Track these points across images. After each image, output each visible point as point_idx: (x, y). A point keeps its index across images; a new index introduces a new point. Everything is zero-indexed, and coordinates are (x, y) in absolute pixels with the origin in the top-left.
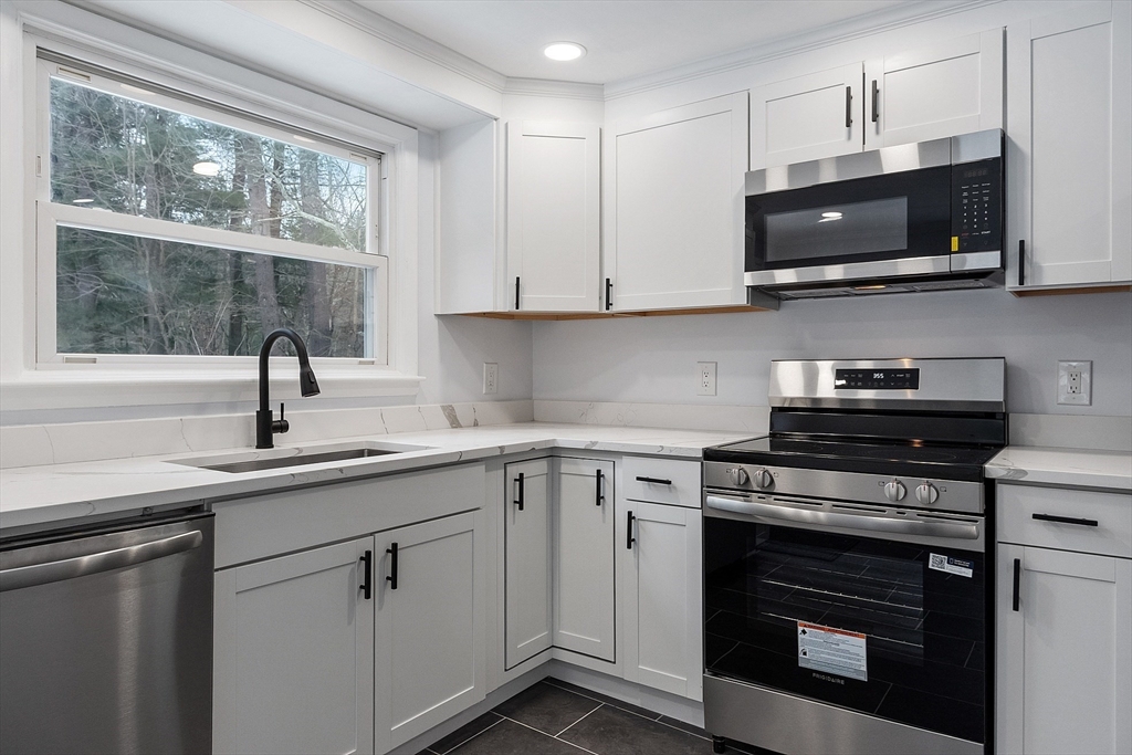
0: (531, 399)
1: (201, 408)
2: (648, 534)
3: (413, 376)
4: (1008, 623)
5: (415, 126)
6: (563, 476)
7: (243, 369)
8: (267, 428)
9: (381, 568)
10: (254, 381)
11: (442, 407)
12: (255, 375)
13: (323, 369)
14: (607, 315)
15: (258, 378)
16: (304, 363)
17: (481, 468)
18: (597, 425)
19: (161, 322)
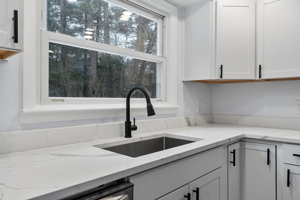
0: (212, 114)
2: (296, 180)
3: (176, 106)
5: (177, 5)
6: (246, 150)
7: (119, 103)
8: (129, 129)
10: (123, 109)
11: (185, 118)
12: (124, 106)
14: (259, 80)
15: (126, 107)
16: (148, 101)
18: (244, 125)
19: (66, 86)
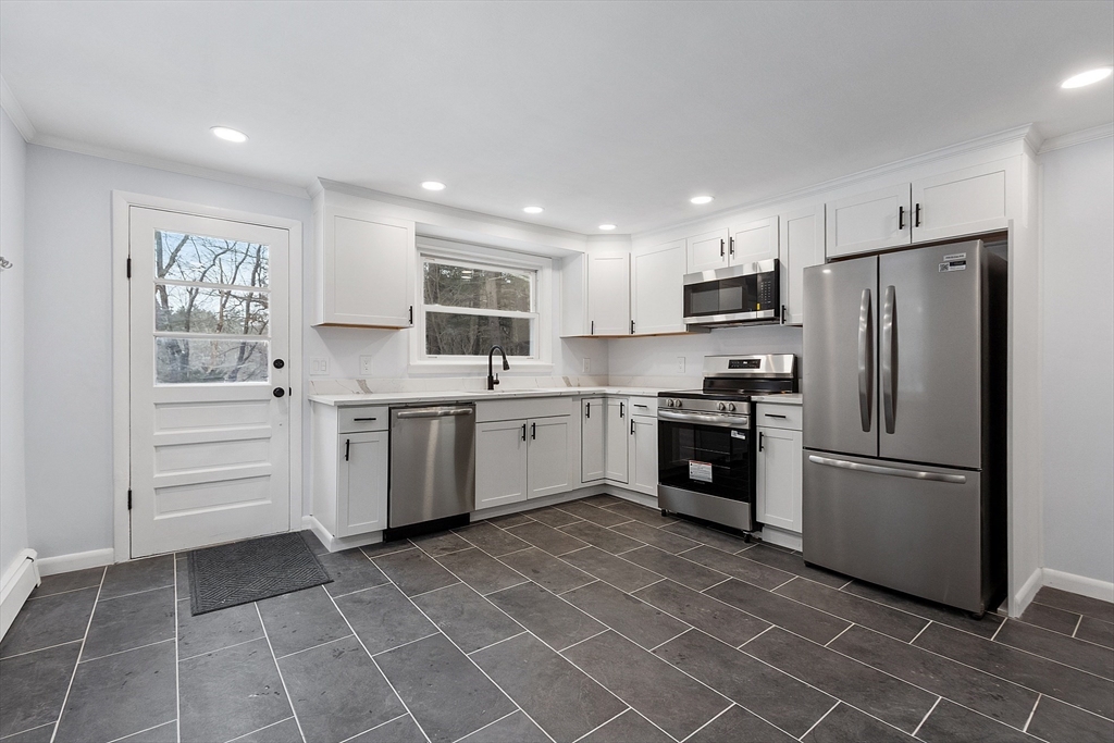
0: (607, 375)
1: (469, 375)
2: (639, 429)
3: (550, 364)
4: (760, 455)
5: (551, 258)
6: (607, 404)
8: (492, 383)
9: (529, 432)
11: (563, 377)
13: (511, 360)
14: (632, 336)
15: (488, 364)
16: (504, 358)
17: (571, 399)
